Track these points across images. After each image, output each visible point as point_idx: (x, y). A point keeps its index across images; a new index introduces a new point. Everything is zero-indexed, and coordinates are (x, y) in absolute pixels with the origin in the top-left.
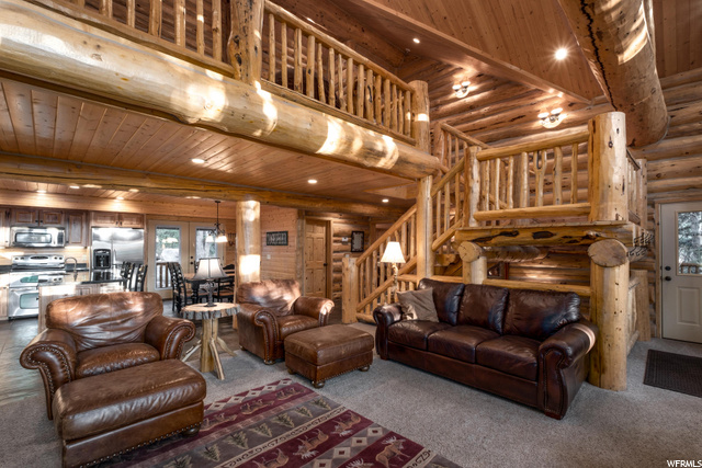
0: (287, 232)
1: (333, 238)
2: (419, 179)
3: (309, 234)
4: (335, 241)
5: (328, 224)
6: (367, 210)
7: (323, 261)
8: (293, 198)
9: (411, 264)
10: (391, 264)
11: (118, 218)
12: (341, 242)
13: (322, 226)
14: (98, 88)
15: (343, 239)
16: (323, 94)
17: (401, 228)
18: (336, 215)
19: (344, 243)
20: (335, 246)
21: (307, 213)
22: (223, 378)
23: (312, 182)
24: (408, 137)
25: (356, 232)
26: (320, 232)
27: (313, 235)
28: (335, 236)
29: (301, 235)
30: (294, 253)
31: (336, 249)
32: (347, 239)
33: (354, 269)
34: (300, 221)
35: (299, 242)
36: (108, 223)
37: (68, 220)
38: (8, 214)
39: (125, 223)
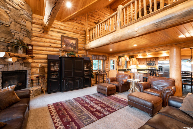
11: (165, 58)
36: (163, 59)
37: (156, 60)
38: (146, 60)
39: (167, 59)
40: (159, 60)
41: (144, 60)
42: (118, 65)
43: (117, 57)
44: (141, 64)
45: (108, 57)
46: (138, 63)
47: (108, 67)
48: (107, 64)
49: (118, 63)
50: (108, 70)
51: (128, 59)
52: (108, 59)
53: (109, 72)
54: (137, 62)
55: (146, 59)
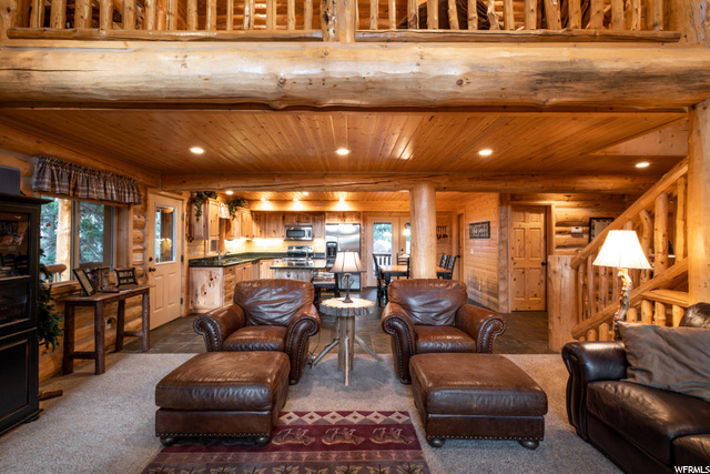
0: (489, 223)
1: (555, 229)
2: (693, 107)
3: (517, 224)
4: (560, 233)
5: (547, 210)
6: (609, 184)
7: (541, 259)
8: (478, 179)
9: (674, 271)
10: (617, 270)
11: (343, 215)
12: (570, 233)
13: (539, 212)
14: (194, 95)
15: (574, 230)
16: (454, 18)
17: (653, 205)
18: (561, 196)
19: (574, 235)
20: (557, 239)
21: (513, 197)
22: (347, 384)
23: (486, 153)
24: (659, 31)
25: (598, 219)
26: (536, 221)
27: (524, 225)
28: (558, 224)
29: (504, 224)
30: (496, 248)
31: (562, 243)
32: (580, 230)
33: (568, 274)
34: (504, 208)
35: (501, 234)
36: (336, 221)
37: (314, 220)
38: (284, 218)
39: (348, 220)
40: (327, 222)
41: (277, 220)
42: (191, 237)
43: (186, 197)
44: (264, 232)
45: (146, 187)
46: (255, 228)
47: (143, 250)
48: (138, 233)
49: (190, 226)
50: (142, 264)
51: (224, 212)
52: (146, 200)
53: (150, 274)
54: (254, 226)
55: (284, 215)
